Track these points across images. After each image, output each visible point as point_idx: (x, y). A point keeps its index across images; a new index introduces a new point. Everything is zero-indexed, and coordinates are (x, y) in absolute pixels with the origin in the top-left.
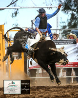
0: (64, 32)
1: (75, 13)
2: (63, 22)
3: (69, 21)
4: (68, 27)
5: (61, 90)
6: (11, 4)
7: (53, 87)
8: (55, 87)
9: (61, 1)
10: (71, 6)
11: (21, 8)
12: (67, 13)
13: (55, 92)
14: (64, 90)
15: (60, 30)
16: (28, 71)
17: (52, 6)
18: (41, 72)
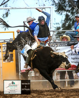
0: (57, 34)
1: (69, 14)
2: (57, 24)
3: (63, 22)
4: (62, 29)
5: (55, 94)
6: (2, 4)
7: (46, 91)
8: (49, 91)
9: (55, 2)
10: (65, 7)
11: (13, 8)
12: (61, 14)
13: (48, 96)
14: (58, 94)
15: (53, 31)
16: (20, 74)
17: (45, 7)
18: (34, 75)
